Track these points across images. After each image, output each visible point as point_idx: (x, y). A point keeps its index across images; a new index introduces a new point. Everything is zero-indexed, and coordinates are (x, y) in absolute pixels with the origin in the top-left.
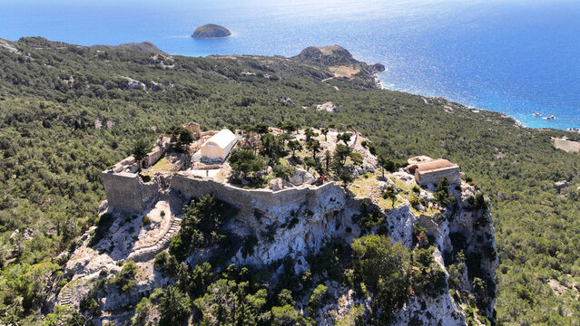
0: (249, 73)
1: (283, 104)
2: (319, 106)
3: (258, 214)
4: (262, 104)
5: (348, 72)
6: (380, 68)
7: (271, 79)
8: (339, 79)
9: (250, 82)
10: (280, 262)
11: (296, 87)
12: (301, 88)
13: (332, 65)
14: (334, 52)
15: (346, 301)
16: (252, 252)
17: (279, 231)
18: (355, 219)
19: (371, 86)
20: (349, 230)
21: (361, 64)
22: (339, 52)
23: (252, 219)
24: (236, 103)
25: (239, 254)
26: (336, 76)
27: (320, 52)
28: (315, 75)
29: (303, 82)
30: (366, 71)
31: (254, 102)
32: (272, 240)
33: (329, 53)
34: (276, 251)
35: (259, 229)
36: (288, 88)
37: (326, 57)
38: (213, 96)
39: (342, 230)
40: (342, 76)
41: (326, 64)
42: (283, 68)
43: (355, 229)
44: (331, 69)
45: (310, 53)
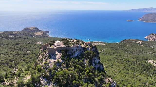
0: (11, 36)
1: (28, 43)
2: (37, 43)
3: (73, 50)
4: (22, 44)
5: (40, 34)
6: (48, 32)
7: (19, 37)
8: (38, 36)
9: (13, 39)
10: (77, 56)
11: (27, 39)
12: (29, 39)
13: (34, 32)
14: (34, 29)
15: (86, 60)
16: (73, 55)
17: (76, 52)
18: (83, 50)
19: (47, 37)
20: (83, 51)
21: (43, 31)
22: (35, 28)
23: (72, 51)
24: (14, 45)
25: (71, 56)
26: (37, 35)
27: (30, 29)
28: (31, 35)
29: (29, 37)
30: (44, 33)
31: (19, 44)
32: (75, 53)
33: (32, 29)
34: (76, 55)
35: (73, 52)
36: (26, 39)
37: (32, 30)
38: (4, 44)
39: (82, 52)
40: (39, 35)
41: (32, 32)
42: (21, 34)
43: (84, 51)
44: (35, 33)
45: (26, 29)
